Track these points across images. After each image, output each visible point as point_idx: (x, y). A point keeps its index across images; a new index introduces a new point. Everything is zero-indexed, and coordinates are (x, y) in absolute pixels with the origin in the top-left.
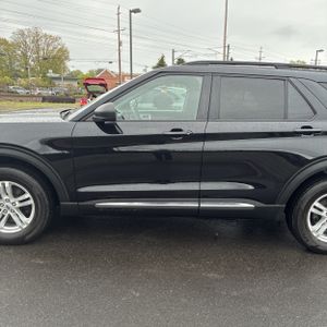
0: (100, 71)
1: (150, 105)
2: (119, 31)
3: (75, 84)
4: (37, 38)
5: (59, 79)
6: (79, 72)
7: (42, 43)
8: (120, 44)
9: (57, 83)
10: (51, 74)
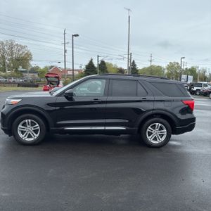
0: (52, 67)
1: (86, 89)
2: (65, 44)
3: (36, 75)
4: (11, 46)
5: (26, 72)
6: (38, 68)
7: (15, 50)
8: (65, 51)
9: (24, 74)
10: (20, 68)
